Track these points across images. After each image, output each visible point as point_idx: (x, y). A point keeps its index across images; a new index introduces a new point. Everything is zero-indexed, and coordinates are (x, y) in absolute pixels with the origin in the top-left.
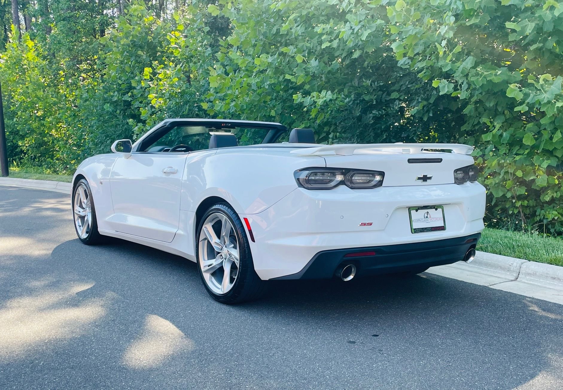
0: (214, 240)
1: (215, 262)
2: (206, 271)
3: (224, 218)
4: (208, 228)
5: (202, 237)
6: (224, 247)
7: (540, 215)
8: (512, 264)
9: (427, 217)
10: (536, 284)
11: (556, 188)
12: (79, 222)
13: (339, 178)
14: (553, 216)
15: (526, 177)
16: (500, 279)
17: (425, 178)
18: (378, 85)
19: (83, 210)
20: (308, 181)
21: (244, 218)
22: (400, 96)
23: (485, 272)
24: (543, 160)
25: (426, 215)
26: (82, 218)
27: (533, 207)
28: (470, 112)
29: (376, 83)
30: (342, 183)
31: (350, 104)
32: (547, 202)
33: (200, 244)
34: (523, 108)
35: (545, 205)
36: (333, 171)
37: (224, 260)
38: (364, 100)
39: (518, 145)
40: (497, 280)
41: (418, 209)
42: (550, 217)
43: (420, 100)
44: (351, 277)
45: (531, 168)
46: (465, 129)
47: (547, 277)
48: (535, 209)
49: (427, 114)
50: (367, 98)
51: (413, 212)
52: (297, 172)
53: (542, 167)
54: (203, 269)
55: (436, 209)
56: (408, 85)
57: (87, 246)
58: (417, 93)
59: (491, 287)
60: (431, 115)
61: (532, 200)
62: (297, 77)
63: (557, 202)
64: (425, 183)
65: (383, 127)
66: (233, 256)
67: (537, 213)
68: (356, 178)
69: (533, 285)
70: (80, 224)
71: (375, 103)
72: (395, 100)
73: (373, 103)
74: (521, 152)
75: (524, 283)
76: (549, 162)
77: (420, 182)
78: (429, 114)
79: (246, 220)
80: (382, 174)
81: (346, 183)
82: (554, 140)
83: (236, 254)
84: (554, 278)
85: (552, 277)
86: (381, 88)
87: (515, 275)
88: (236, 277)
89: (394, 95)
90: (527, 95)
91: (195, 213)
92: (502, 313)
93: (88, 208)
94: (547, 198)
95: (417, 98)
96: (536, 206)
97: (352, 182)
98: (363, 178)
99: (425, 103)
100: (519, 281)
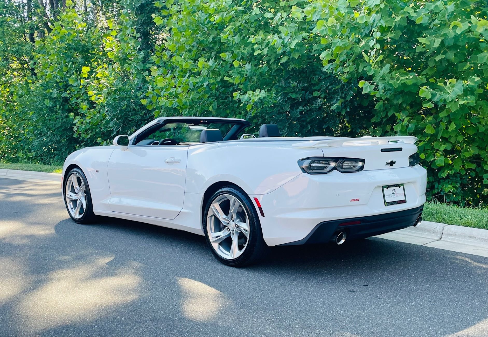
0: (222, 216)
1: (223, 234)
2: (215, 242)
3: (232, 199)
4: (215, 207)
5: (210, 213)
6: (231, 222)
7: (438, 188)
8: (436, 227)
9: (394, 193)
10: (457, 242)
11: (450, 167)
12: (70, 205)
13: (333, 164)
14: (449, 189)
15: (427, 159)
16: (428, 239)
17: (392, 163)
18: (303, 86)
19: (74, 195)
20: (309, 168)
21: (254, 198)
22: (321, 95)
23: (415, 235)
24: (441, 145)
25: (393, 192)
26: (75, 202)
27: (433, 182)
28: (380, 108)
29: (301, 84)
30: (335, 168)
31: (280, 101)
32: (443, 178)
33: (208, 220)
34: (429, 105)
35: (441, 181)
36: (327, 159)
37: (232, 232)
38: (291, 97)
39: (420, 134)
40: (427, 241)
41: (388, 187)
42: (447, 190)
43: (339, 99)
44: (343, 241)
45: (431, 151)
46: (374, 121)
47: (465, 236)
48: (434, 184)
49: (344, 110)
50: (294, 96)
51: (385, 189)
52: (300, 161)
53: (440, 151)
54: (211, 240)
55: (400, 187)
56: (329, 86)
57: (81, 225)
58: (335, 92)
59: (425, 245)
60: (348, 110)
61: (431, 177)
62: (233, 79)
63: (451, 178)
64: (392, 167)
65: (308, 120)
66: (241, 228)
67: (436, 187)
68: (345, 165)
69: (455, 243)
70: (72, 207)
71: (301, 100)
72: (317, 97)
73: (299, 100)
74: (423, 139)
75: (447, 241)
76: (445, 146)
77: (389, 166)
78: (346, 109)
79: (256, 199)
80: (363, 161)
81: (338, 168)
82: (450, 130)
83: (245, 227)
84: (471, 237)
85: (469, 237)
86: (305, 89)
87: (439, 236)
88: (246, 245)
89: (316, 94)
90: (433, 95)
91: (203, 195)
92: (446, 265)
93: (80, 193)
94: (444, 175)
95: (336, 96)
96: (435, 181)
97: (342, 168)
98: (350, 164)
99: (343, 100)
100: (443, 241)
